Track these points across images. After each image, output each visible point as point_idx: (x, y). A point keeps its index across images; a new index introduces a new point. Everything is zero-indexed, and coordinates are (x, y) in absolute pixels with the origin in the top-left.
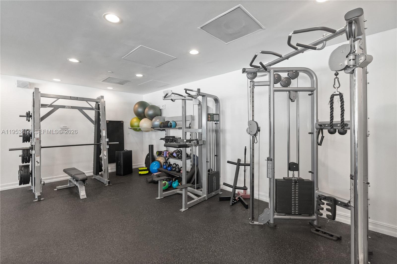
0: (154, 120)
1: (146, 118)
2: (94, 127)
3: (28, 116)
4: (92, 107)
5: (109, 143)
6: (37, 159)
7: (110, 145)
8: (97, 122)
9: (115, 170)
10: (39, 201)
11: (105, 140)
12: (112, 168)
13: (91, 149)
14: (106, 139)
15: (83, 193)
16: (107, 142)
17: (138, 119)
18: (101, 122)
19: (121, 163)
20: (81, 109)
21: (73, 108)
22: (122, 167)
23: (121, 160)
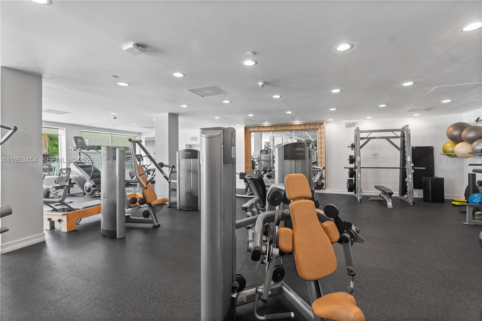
0: (475, 143)
1: (464, 142)
2: (400, 153)
3: (353, 146)
4: (396, 136)
5: (414, 168)
6: (359, 175)
7: (415, 170)
8: (403, 149)
9: (422, 196)
10: (361, 202)
11: (410, 165)
12: (418, 194)
13: (398, 172)
14: (412, 164)
15: (390, 204)
16: (412, 166)
17: (453, 143)
18: (406, 149)
19: (429, 189)
20: (387, 138)
21: (381, 138)
22: (430, 193)
23: (429, 186)
